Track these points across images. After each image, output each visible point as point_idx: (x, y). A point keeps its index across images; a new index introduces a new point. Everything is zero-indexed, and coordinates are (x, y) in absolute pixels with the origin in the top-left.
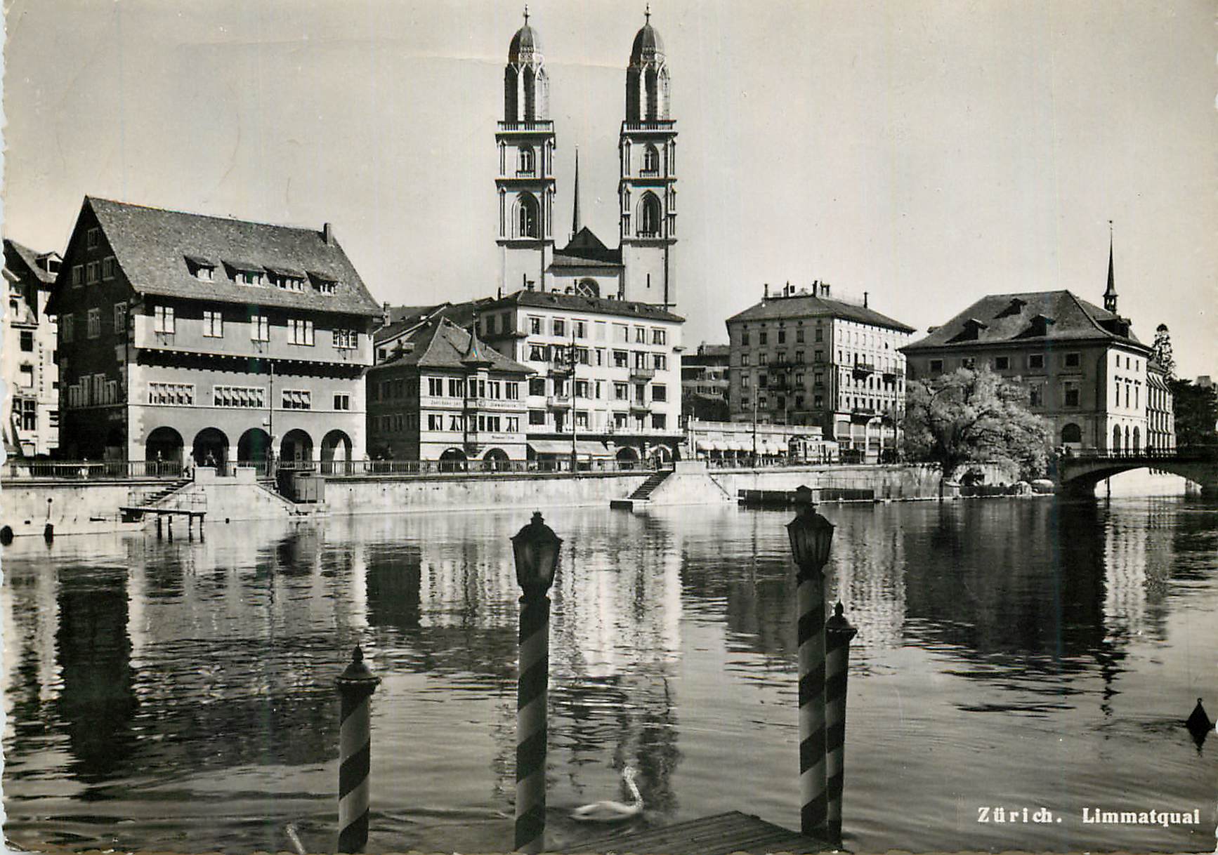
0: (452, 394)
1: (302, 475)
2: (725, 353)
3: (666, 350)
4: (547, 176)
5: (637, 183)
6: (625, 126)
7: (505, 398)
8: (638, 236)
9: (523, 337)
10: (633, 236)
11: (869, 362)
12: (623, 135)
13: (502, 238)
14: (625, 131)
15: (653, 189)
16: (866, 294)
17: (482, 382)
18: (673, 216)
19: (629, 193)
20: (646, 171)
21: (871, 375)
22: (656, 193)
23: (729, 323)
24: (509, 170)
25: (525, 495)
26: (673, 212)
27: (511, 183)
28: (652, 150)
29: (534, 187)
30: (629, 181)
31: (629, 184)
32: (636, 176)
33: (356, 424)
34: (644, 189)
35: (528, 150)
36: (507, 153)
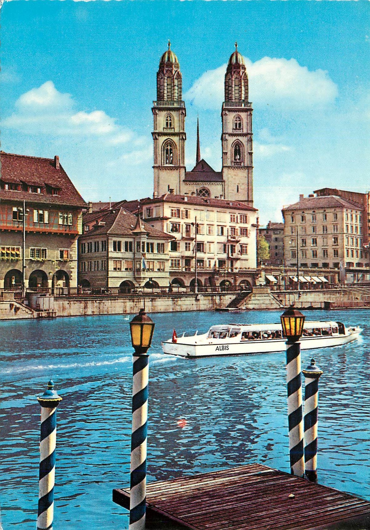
0: (126, 250)
1: (41, 295)
2: (282, 227)
3: (248, 226)
4: (181, 131)
5: (231, 135)
6: (224, 104)
7: (156, 252)
8: (232, 164)
9: (167, 219)
10: (229, 164)
12: (223, 109)
13: (156, 165)
14: (224, 107)
15: (240, 138)
17: (143, 243)
18: (251, 154)
19: (226, 140)
20: (236, 129)
22: (241, 140)
23: (283, 211)
24: (159, 127)
26: (251, 152)
27: (160, 134)
28: (239, 117)
29: (174, 137)
30: (227, 134)
31: (227, 136)
32: (230, 131)
33: (72, 267)
34: (235, 138)
35: (170, 116)
36: (158, 118)
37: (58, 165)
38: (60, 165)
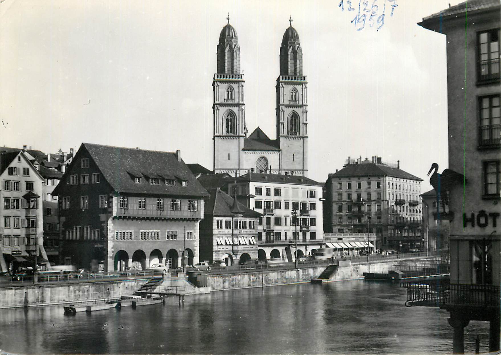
0: (226, 227)
3: (316, 200)
4: (241, 102)
5: (287, 106)
6: (280, 78)
7: (249, 228)
8: (288, 134)
9: (253, 197)
10: (285, 134)
11: (402, 198)
12: (280, 83)
14: (280, 80)
15: (296, 109)
16: (398, 161)
18: (306, 124)
19: (283, 111)
20: (292, 101)
21: (403, 205)
22: (297, 111)
24: (221, 98)
25: (277, 278)
26: (306, 122)
27: (221, 105)
28: (295, 90)
29: (234, 107)
30: (283, 105)
31: (283, 107)
32: (286, 102)
33: (196, 245)
34: (291, 110)
35: (231, 88)
36: (220, 90)
37: (179, 158)
38: (181, 158)
